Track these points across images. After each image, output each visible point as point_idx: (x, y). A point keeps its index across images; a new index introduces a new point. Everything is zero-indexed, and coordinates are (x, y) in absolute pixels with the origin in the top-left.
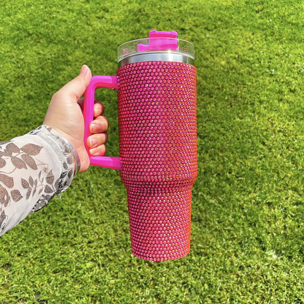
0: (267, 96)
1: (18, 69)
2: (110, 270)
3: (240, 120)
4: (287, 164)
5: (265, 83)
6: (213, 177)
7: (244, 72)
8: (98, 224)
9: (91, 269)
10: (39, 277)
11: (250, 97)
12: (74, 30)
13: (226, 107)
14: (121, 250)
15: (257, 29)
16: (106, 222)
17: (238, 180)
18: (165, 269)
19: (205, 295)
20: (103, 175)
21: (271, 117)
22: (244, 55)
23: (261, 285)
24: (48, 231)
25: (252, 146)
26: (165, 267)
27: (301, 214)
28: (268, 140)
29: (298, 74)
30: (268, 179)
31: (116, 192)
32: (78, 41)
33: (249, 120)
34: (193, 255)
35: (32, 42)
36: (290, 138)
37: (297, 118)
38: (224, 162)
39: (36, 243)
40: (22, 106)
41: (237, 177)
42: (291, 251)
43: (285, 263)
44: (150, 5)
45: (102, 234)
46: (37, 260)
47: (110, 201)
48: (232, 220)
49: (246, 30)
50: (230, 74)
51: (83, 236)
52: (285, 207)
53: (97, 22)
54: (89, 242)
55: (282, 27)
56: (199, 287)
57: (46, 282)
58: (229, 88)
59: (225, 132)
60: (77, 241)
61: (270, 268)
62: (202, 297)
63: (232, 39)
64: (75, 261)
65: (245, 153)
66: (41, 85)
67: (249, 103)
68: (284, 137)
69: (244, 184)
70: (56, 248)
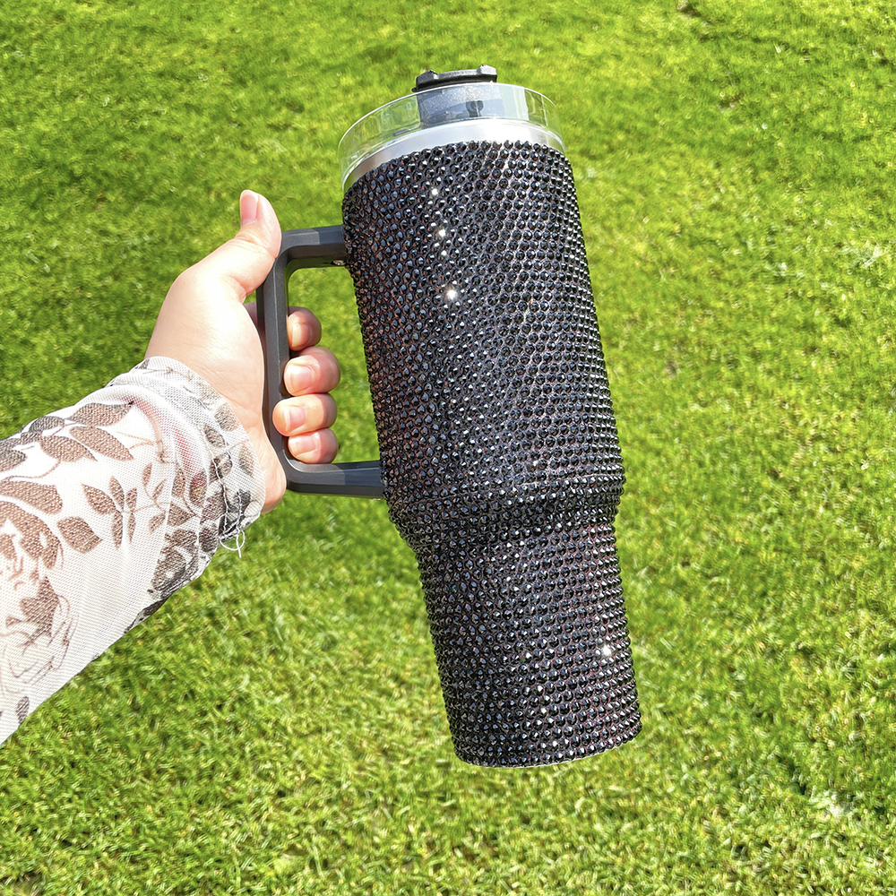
0: (771, 339)
1: (42, 280)
2: (348, 876)
3: (701, 410)
4: (846, 532)
5: (764, 303)
6: (637, 579)
7: (701, 272)
8: (301, 736)
9: (290, 876)
11: (725, 343)
12: (204, 164)
14: (377, 812)
15: (729, 152)
16: (328, 729)
17: (711, 587)
18: (515, 867)
20: (312, 585)
21: (790, 399)
22: (698, 225)
24: (152, 764)
25: (743, 482)
26: (513, 861)
28: (785, 464)
29: (855, 273)
30: (797, 578)
31: (352, 636)
32: (218, 196)
33: (727, 408)
34: (595, 817)
35: (80, 201)
36: (849, 458)
37: (862, 399)
38: (665, 531)
39: (116, 805)
40: (59, 386)
42: (884, 791)
43: (867, 829)
45: (316, 767)
46: (122, 855)
47: (337, 663)
48: (704, 705)
49: (697, 156)
50: (663, 279)
51: (260, 775)
52: (853, 659)
53: (272, 141)
54: (281, 794)
55: (797, 146)
58: (664, 320)
59: (660, 445)
60: (243, 791)
61: (827, 846)
63: (661, 180)
64: (240, 854)
65: (726, 505)
66: (115, 324)
67: (723, 360)
68: (831, 455)
69: (728, 597)
70: (179, 818)
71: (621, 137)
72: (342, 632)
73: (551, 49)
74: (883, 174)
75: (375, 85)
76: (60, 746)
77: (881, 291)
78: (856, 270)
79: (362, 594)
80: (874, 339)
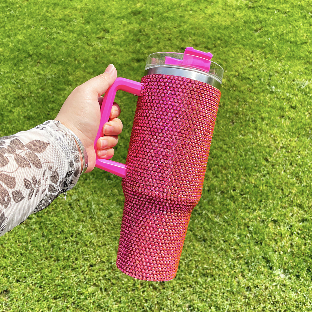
0: (268, 113)
1: (17, 90)
2: (113, 294)
3: (242, 137)
4: (291, 180)
5: (266, 100)
6: (217, 195)
7: (245, 89)
8: (99, 246)
9: (93, 294)
10: (38, 304)
11: (252, 114)
12: (74, 50)
13: (228, 124)
15: (257, 47)
16: (108, 244)
17: (243, 198)
20: (105, 195)
21: (273, 134)
22: (244, 73)
23: (269, 306)
24: (48, 255)
25: (255, 162)
26: (170, 290)
27: (307, 231)
28: (271, 156)
29: (298, 90)
30: (273, 196)
31: (118, 213)
32: (78, 62)
33: (251, 137)
34: (198, 276)
35: (32, 63)
36: (293, 155)
37: (299, 134)
38: (228, 179)
39: (35, 268)
40: (22, 126)
41: (242, 195)
42: (299, 270)
43: (293, 282)
44: (150, 26)
45: (104, 257)
46: (37, 285)
47: (112, 222)
48: (238, 239)
49: (245, 49)
50: (231, 92)
51: (84, 259)
52: (291, 224)
53: (98, 43)
54: (91, 266)
55: (281, 45)
57: (46, 309)
58: (231, 106)
59: (227, 149)
60: (78, 265)
61: (278, 288)
63: (232, 57)
64: (77, 285)
65: (249, 170)
66: (41, 105)
67: (251, 120)
68: (287, 153)
69: (248, 202)
70: (57, 273)
71: (219, 42)
72: (114, 211)
73: (196, 11)
74: (310, 56)
75: (134, 24)
76: (17, 248)
77: (308, 97)
78: (299, 89)
80: (304, 113)
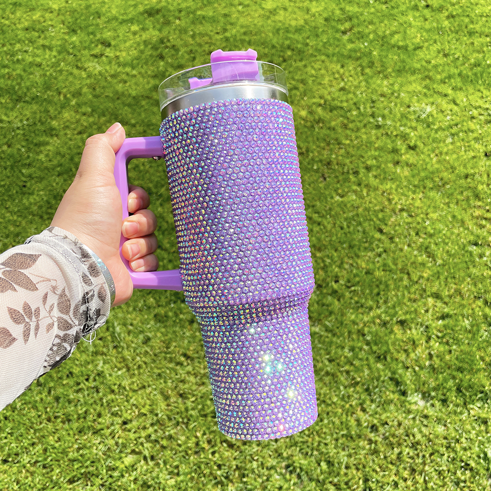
0: (375, 159)
2: (165, 463)
3: (341, 199)
4: (419, 258)
5: (371, 140)
7: (337, 125)
8: (134, 391)
9: (133, 466)
11: (351, 162)
12: (56, 78)
13: (317, 181)
14: (179, 428)
15: (348, 59)
16: (149, 386)
17: (350, 292)
18: (256, 448)
19: (324, 481)
20: (134, 309)
21: (387, 190)
22: (333, 99)
23: (407, 450)
24: (51, 414)
25: (364, 236)
27: (451, 332)
28: (386, 225)
29: (417, 121)
30: (395, 284)
31: (159, 335)
32: (65, 96)
33: (354, 197)
36: (419, 219)
37: (425, 188)
38: (325, 265)
39: (32, 438)
42: (445, 391)
43: (438, 411)
44: (177, 32)
45: (144, 407)
46: (38, 464)
47: (151, 350)
48: (350, 355)
49: (331, 62)
50: (317, 130)
51: (112, 414)
52: (427, 323)
53: (94, 64)
54: (125, 423)
55: (384, 54)
56: (313, 468)
58: (318, 152)
59: (320, 219)
60: (104, 424)
61: (418, 422)
62: (319, 484)
63: (312, 76)
64: (105, 457)
65: (356, 249)
66: (10, 172)
67: (351, 172)
68: (410, 218)
69: (360, 297)
70: (69, 441)
71: (289, 53)
72: (153, 333)
73: (248, 6)
74: (430, 67)
75: (151, 30)
77: (432, 129)
78: (418, 119)
79: (163, 312)
80: (429, 155)
